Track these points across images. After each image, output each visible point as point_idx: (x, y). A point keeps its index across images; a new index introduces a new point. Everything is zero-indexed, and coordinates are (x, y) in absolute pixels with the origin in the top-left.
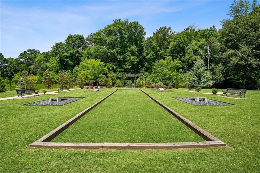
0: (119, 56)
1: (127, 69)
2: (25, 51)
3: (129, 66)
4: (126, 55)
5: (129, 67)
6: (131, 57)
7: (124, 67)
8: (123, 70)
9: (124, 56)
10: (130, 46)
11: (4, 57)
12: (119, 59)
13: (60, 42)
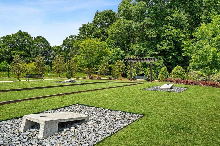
0: (150, 31)
1: (164, 51)
2: (66, 38)
3: (168, 45)
4: (164, 28)
5: (168, 48)
6: (173, 31)
7: (159, 48)
8: (157, 53)
9: (160, 31)
10: (170, 14)
11: (50, 45)
12: (149, 36)
13: (89, 23)
